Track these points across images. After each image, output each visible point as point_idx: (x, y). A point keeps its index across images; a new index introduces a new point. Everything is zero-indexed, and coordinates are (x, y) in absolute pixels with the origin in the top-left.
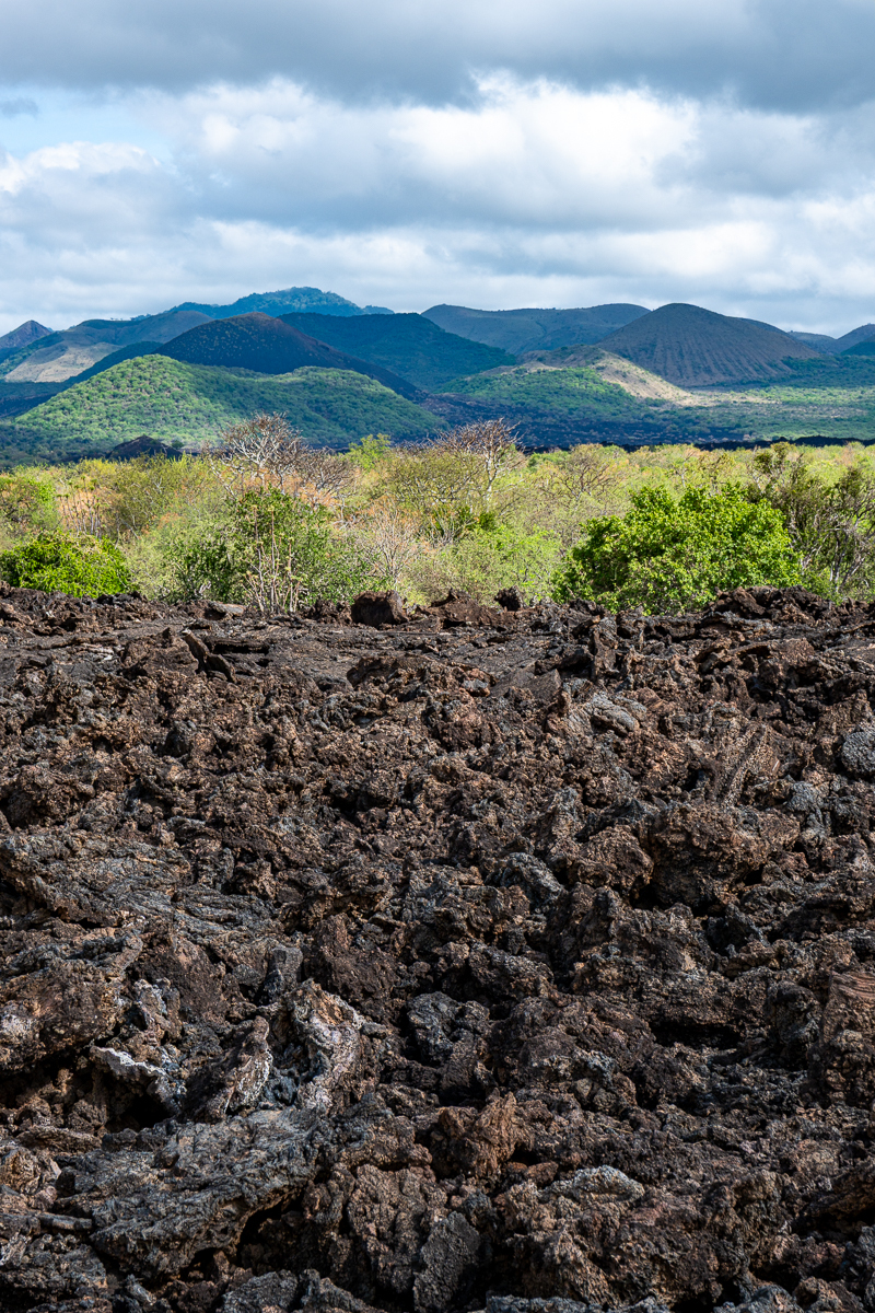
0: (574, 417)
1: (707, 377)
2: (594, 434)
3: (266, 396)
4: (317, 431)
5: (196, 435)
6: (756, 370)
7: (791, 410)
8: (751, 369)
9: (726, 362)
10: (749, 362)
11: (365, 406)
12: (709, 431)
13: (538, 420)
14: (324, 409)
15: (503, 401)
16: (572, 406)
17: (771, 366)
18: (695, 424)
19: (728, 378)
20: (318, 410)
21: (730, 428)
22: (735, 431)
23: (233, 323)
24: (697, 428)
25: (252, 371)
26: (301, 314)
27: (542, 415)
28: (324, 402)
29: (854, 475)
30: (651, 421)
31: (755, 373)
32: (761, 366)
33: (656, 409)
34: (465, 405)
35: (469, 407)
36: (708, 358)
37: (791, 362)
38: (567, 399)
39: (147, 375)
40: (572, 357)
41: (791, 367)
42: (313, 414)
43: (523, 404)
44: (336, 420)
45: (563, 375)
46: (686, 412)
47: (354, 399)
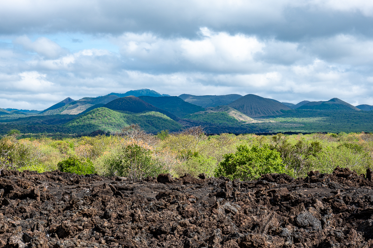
0: (221, 125)
1: (259, 115)
2: (227, 130)
3: (134, 119)
4: (148, 129)
5: (114, 130)
6: (273, 113)
7: (283, 124)
8: (271, 112)
9: (264, 111)
10: (271, 111)
11: (162, 122)
12: (259, 130)
13: (211, 126)
14: (150, 123)
15: (201, 121)
16: (220, 122)
17: (277, 112)
18: (255, 128)
19: (265, 115)
20: (149, 123)
21: (265, 129)
22: (267, 130)
23: (125, 99)
24: (256, 129)
25: (130, 112)
26: (144, 96)
27: (212, 125)
28: (151, 121)
29: (300, 142)
30: (243, 127)
31: (272, 114)
32: (274, 112)
33: (244, 123)
34: (190, 122)
35: (191, 123)
36: (259, 110)
37: (283, 111)
38: (219, 121)
39: (101, 113)
40: (220, 109)
41: (283, 112)
42: (147, 124)
43: (207, 122)
44: (154, 126)
45: (218, 114)
46: (253, 125)
47: (159, 120)
